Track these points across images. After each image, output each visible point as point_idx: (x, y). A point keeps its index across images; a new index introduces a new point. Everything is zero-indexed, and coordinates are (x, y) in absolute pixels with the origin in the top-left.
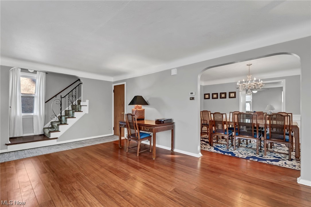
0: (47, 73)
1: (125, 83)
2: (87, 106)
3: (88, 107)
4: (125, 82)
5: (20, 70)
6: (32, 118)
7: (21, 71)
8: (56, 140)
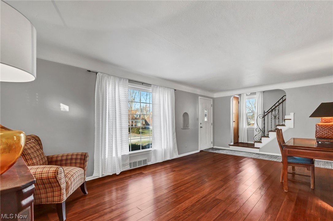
0: (263, 92)
6: (253, 129)
7: (247, 95)
8: (259, 149)
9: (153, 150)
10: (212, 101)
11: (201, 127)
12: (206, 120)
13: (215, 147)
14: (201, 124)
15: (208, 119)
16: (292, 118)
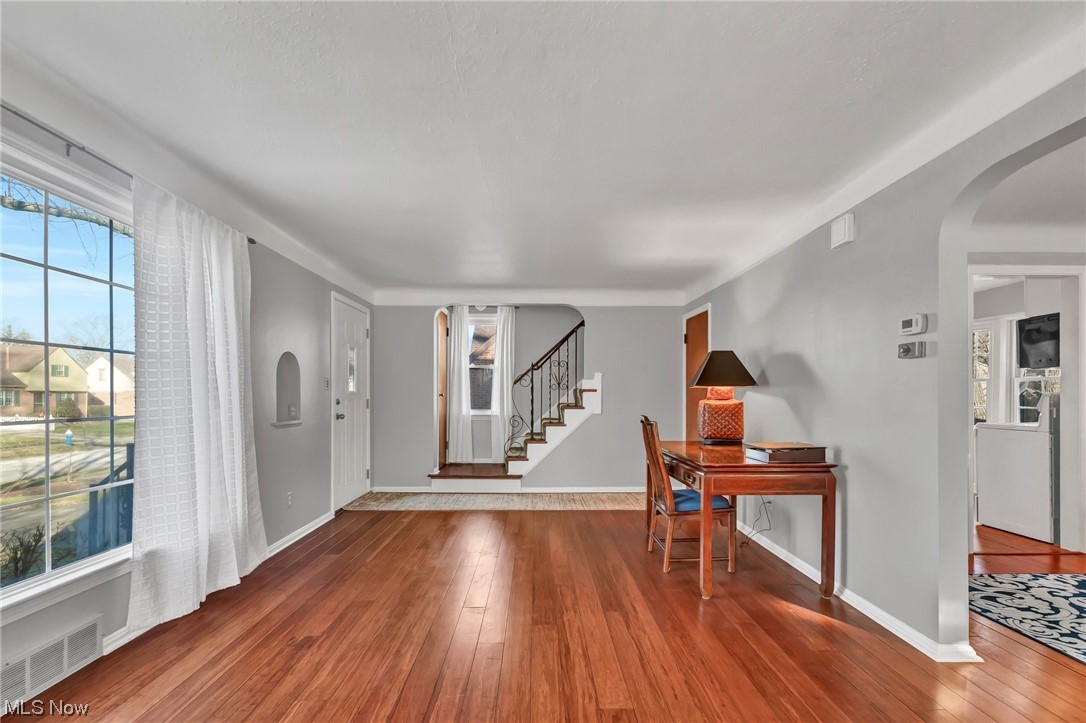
0: (517, 307)
1: (708, 307)
2: (596, 391)
3: (599, 394)
4: (710, 304)
5: (466, 309)
6: (488, 420)
7: (470, 312)
8: (519, 481)
9: (139, 555)
10: (368, 316)
11: (339, 417)
12: (352, 387)
13: (376, 489)
14: (338, 403)
15: (358, 386)
16: (598, 387)
